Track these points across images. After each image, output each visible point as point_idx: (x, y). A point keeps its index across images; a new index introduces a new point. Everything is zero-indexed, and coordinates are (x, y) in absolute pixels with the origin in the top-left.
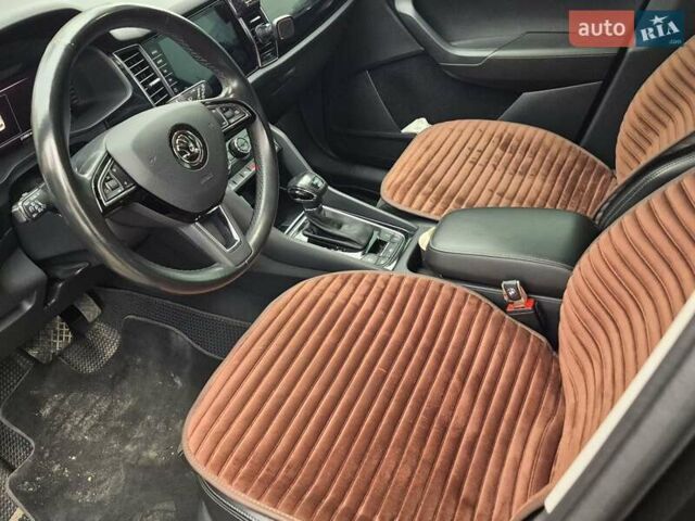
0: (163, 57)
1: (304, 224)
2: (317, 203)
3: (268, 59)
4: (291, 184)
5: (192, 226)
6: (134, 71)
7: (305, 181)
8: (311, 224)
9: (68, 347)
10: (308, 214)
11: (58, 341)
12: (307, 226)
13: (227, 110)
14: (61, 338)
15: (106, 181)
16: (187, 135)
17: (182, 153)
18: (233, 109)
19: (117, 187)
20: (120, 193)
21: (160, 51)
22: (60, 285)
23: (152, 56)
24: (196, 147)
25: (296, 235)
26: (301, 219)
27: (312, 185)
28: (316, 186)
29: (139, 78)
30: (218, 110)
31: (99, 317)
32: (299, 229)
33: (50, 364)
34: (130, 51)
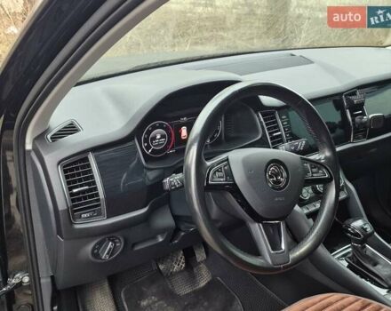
0: (288, 122)
1: (349, 253)
2: (363, 242)
3: (359, 138)
4: (347, 222)
5: (257, 225)
6: (267, 125)
7: (358, 224)
8: (354, 255)
9: (181, 271)
10: (354, 247)
11: (176, 266)
12: (350, 255)
13: (315, 167)
14: (178, 264)
15: (218, 171)
16: (280, 168)
17: (271, 177)
18: (319, 169)
19: (222, 177)
20: (222, 181)
21: (288, 117)
22: (183, 234)
23: (281, 119)
24: (282, 177)
25: (339, 259)
26: (347, 249)
27: (363, 228)
28: (365, 230)
29: (269, 129)
30: (308, 165)
31: (205, 260)
32: (344, 256)
33: (168, 277)
34: (269, 112)
